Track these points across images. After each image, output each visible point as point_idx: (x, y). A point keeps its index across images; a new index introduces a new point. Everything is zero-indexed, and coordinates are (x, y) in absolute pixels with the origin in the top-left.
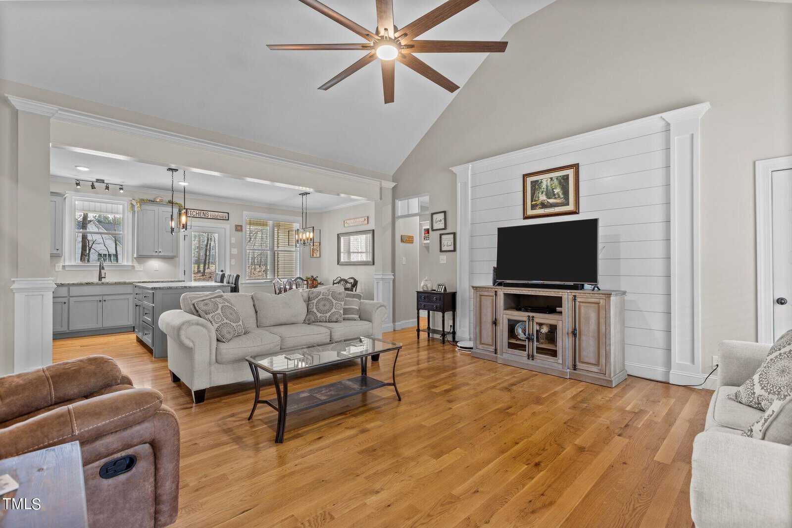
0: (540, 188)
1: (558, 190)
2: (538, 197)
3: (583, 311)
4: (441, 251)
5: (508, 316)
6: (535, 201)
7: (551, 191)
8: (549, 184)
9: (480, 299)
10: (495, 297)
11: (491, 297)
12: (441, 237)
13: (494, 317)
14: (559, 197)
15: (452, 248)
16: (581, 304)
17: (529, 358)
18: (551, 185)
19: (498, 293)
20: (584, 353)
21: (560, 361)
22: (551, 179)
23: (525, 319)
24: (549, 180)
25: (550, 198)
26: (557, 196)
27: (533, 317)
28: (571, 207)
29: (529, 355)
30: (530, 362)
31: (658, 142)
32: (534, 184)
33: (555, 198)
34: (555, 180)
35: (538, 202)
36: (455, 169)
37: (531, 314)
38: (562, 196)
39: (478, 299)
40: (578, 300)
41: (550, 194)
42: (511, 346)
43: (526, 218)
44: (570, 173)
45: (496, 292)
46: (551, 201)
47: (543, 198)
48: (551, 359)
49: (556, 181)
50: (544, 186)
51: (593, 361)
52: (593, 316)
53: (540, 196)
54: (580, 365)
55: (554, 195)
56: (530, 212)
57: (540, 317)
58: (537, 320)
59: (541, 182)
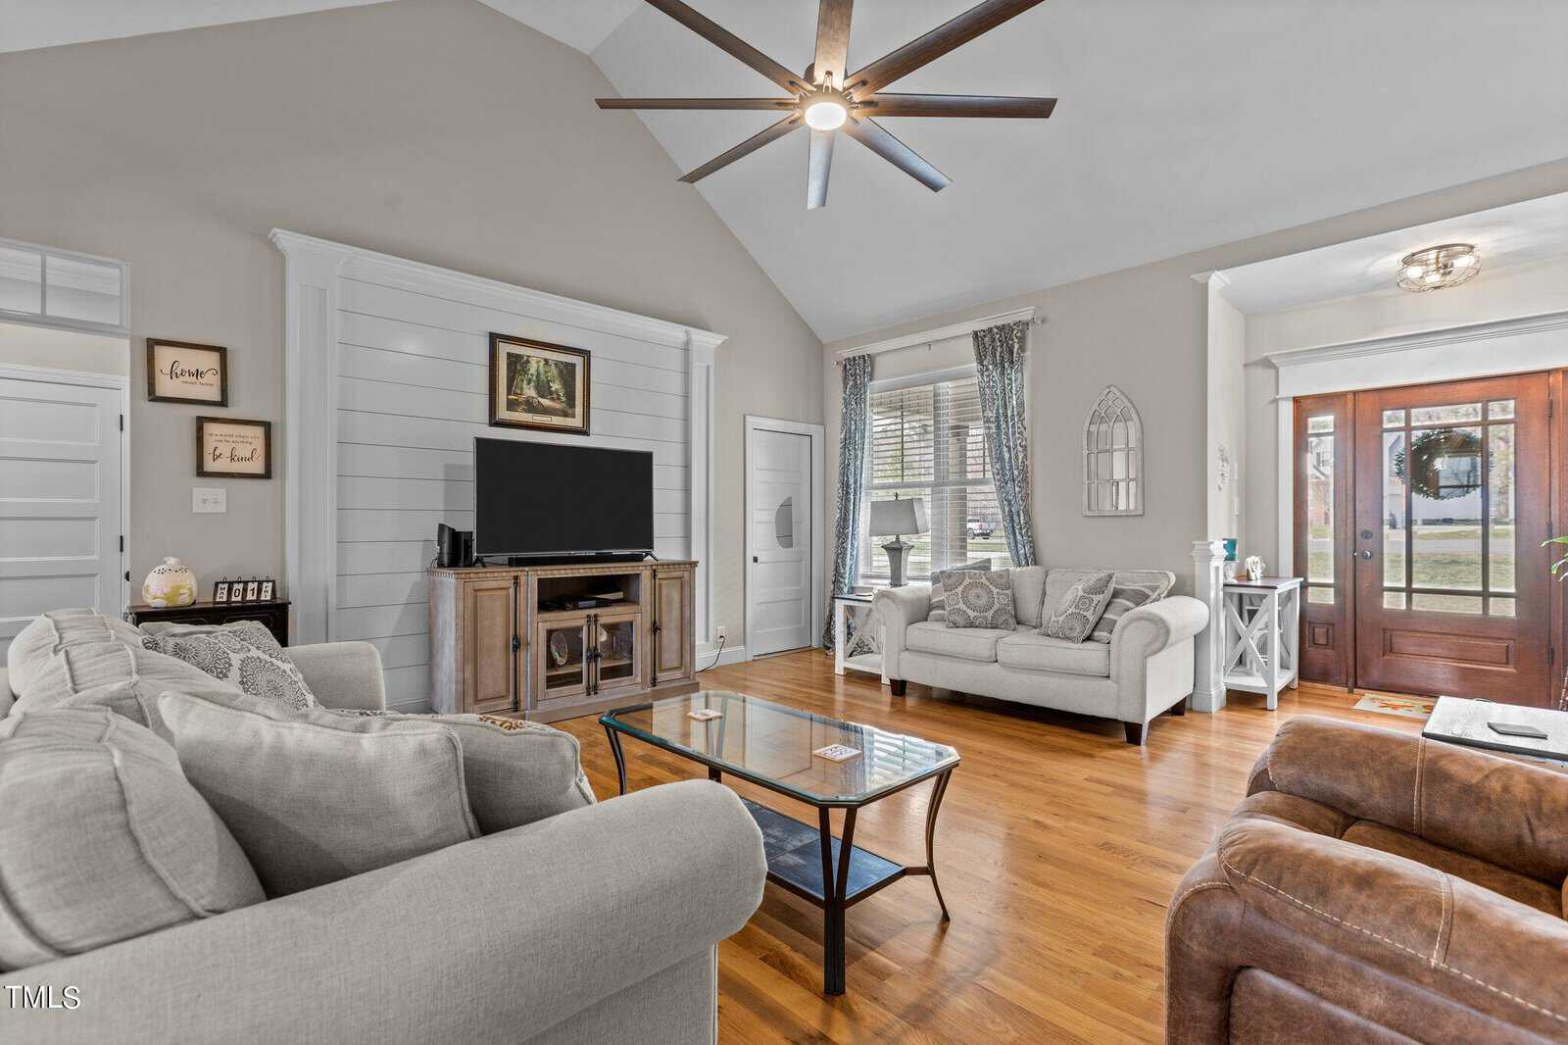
0: (526, 373)
1: (556, 386)
2: (522, 389)
3: (664, 592)
4: (201, 472)
5: (549, 626)
6: (515, 394)
7: (546, 386)
8: (542, 370)
9: (476, 597)
10: (512, 591)
11: (504, 592)
12: (200, 430)
13: (512, 632)
14: (559, 399)
15: (257, 467)
16: (663, 582)
17: (589, 694)
18: (546, 372)
19: (523, 580)
20: (665, 656)
21: (639, 680)
22: (546, 361)
23: (583, 622)
24: (542, 363)
25: (542, 397)
26: (555, 396)
27: (596, 616)
28: (576, 422)
29: (588, 688)
30: (594, 699)
31: (675, 361)
32: (514, 361)
33: (552, 399)
34: (553, 366)
35: (522, 398)
36: (285, 239)
37: (592, 612)
38: (564, 399)
39: (470, 601)
40: (659, 576)
41: (543, 389)
42: (552, 682)
43: (495, 422)
44: (578, 361)
45: (516, 578)
46: (546, 402)
47: (530, 392)
48: (625, 681)
49: (554, 371)
50: (533, 371)
51: (676, 664)
52: (676, 596)
53: (525, 386)
54: (661, 676)
55: (551, 393)
56: (503, 414)
57: (609, 615)
58: (602, 620)
59: (528, 362)
